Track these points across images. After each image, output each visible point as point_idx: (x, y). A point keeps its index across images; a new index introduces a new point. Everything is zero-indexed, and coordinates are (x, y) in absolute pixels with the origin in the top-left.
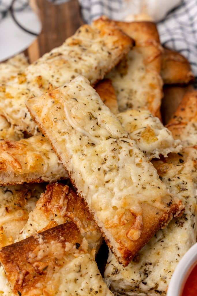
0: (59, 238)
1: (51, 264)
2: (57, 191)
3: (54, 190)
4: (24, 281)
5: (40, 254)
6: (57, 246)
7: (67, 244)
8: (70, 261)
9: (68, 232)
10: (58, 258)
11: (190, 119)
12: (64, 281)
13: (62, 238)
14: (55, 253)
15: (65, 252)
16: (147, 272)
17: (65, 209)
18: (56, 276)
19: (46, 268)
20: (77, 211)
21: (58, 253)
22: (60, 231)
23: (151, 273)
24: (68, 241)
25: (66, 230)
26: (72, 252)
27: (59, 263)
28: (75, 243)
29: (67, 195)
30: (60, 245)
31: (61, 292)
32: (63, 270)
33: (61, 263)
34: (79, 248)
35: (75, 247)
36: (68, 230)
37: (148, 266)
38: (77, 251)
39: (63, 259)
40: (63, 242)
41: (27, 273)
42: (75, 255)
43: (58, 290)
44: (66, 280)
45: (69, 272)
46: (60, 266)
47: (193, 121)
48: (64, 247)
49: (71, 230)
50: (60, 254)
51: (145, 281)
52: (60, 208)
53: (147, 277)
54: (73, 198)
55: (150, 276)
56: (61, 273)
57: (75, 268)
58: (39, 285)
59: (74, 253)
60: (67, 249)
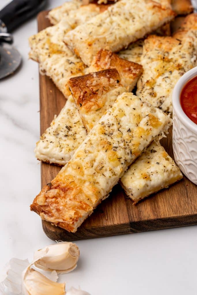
0: (106, 76)
1: (101, 89)
2: (104, 54)
3: (102, 54)
4: (84, 96)
5: (94, 83)
6: (105, 80)
7: (111, 79)
8: (113, 89)
9: (112, 73)
10: (105, 86)
11: (190, 28)
12: (109, 100)
13: (108, 76)
14: (104, 84)
15: (110, 83)
16: (162, 101)
17: (109, 64)
18: (104, 96)
19: (97, 90)
20: (117, 66)
21: (106, 84)
22: (107, 72)
23: (165, 102)
24: (112, 78)
25: (111, 72)
26: (114, 85)
27: (106, 90)
28: (116, 80)
29: (110, 57)
30: (106, 79)
31: (106, 106)
32: (108, 94)
33: (107, 89)
34: (119, 83)
35: (116, 82)
36: (112, 72)
37: (162, 98)
38: (117, 84)
39: (108, 88)
40: (109, 78)
41: (86, 92)
42: (116, 87)
43: (105, 104)
44: (110, 99)
45: (112, 95)
46: (107, 91)
47: (192, 29)
48: (109, 81)
49: (114, 73)
50: (107, 84)
51: (160, 107)
52: (106, 64)
53: (162, 104)
54: (114, 58)
55: (163, 104)
56: (107, 95)
57: (115, 93)
58: (93, 100)
59: (116, 85)
60: (111, 82)
